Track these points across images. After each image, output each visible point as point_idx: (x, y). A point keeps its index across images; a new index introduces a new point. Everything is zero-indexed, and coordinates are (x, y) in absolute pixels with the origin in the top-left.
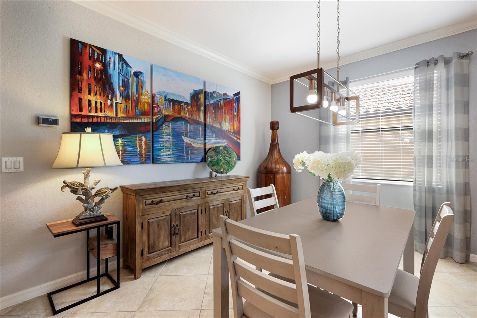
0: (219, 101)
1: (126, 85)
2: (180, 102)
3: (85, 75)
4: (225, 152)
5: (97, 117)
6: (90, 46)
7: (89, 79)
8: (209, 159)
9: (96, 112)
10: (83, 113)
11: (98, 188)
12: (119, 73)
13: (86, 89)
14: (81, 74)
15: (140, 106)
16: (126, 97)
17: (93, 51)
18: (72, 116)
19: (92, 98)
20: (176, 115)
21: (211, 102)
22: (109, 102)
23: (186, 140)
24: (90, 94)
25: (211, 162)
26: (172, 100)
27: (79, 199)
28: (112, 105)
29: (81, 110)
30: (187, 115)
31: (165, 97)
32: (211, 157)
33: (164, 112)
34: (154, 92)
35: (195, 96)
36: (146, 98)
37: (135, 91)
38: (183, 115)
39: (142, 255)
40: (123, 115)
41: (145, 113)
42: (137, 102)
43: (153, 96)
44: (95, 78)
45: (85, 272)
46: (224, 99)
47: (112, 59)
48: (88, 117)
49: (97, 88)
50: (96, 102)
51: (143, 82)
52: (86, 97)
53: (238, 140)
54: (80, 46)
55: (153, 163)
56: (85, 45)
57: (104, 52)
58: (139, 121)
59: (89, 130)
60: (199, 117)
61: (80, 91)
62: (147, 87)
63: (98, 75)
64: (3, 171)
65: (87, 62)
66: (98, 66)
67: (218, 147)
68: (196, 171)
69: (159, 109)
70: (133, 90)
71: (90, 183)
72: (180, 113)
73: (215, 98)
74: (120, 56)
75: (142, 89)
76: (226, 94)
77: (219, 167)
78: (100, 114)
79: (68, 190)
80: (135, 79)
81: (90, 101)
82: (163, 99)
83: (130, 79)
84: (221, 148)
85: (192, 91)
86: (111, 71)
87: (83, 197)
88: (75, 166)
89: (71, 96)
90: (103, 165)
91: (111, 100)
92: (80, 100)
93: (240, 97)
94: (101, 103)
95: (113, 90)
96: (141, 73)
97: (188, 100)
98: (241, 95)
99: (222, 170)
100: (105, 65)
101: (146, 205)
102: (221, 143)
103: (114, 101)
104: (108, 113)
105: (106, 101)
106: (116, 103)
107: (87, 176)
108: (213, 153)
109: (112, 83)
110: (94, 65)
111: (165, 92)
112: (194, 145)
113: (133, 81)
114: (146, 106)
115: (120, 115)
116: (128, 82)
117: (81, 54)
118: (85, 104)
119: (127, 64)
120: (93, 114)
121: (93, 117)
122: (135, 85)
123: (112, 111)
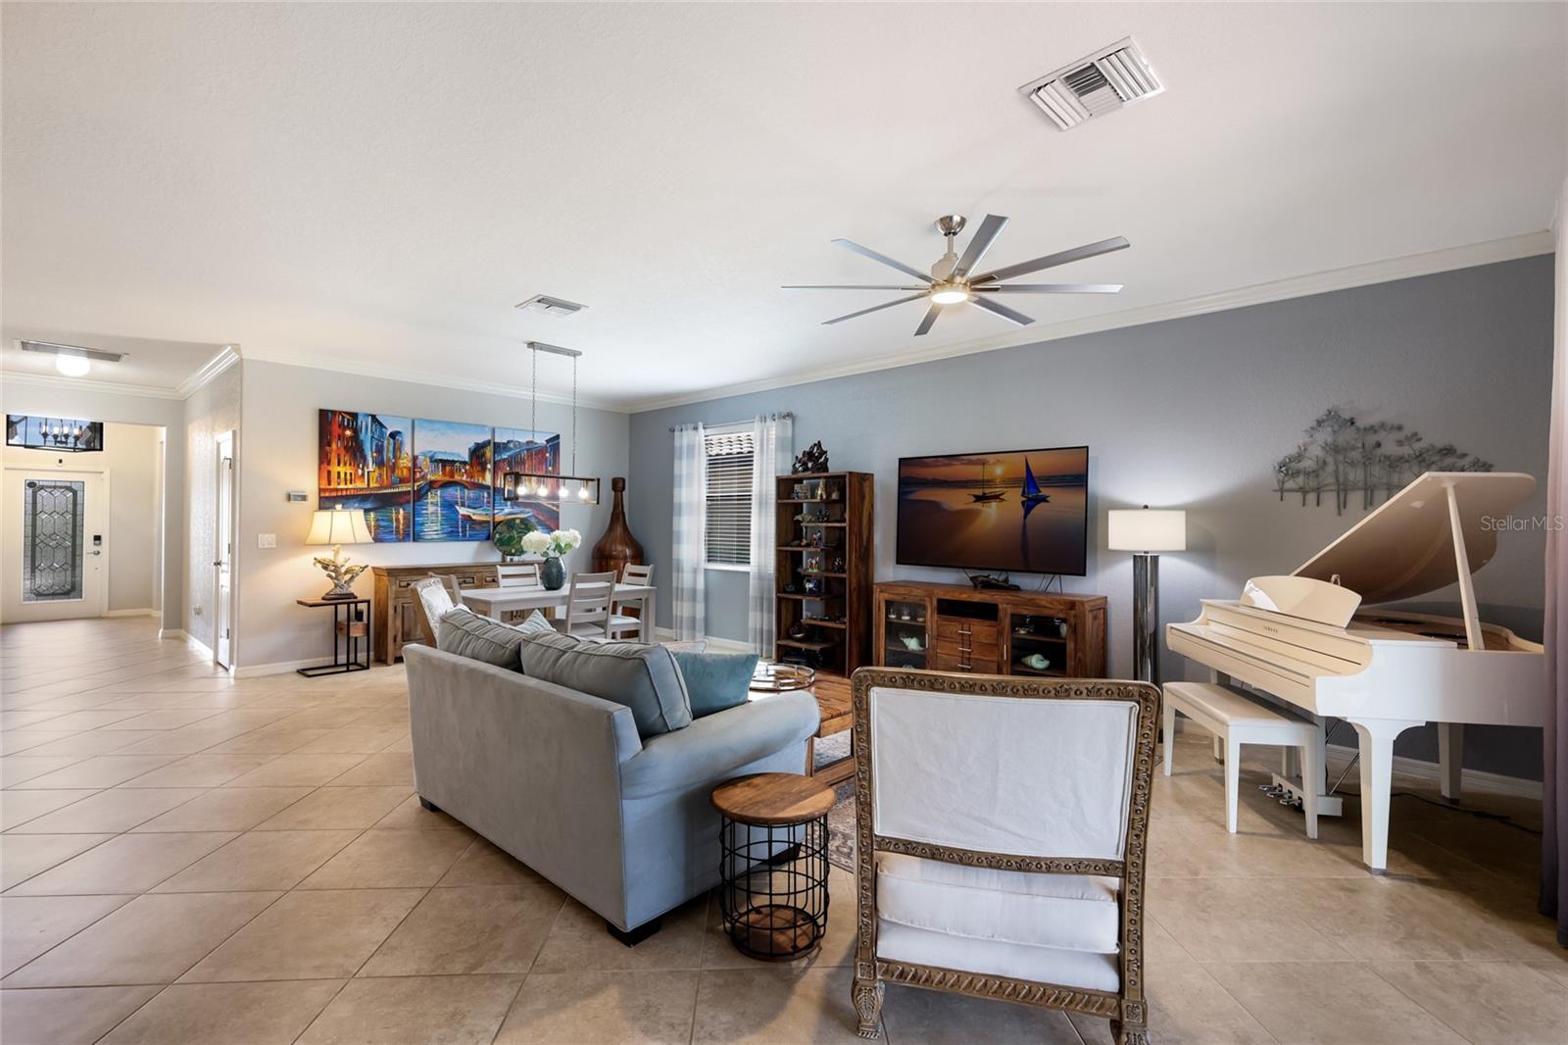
0: (519, 453)
1: (379, 450)
2: (453, 462)
3: (334, 446)
4: (523, 526)
5: (347, 489)
6: (340, 412)
7: (338, 448)
8: (497, 536)
9: (346, 484)
10: (332, 487)
11: (347, 566)
12: (372, 437)
13: (334, 461)
14: (330, 445)
15: (398, 472)
16: (380, 463)
17: (343, 417)
18: (320, 490)
19: (342, 469)
20: (447, 479)
21: (505, 456)
22: (360, 471)
23: (463, 511)
24: (339, 465)
25: (499, 540)
26: (441, 461)
27: (329, 576)
28: (363, 475)
29: (329, 484)
30: (464, 478)
31: (431, 458)
32: (500, 534)
33: (430, 477)
34: (416, 453)
35: (477, 452)
36: (405, 462)
37: (391, 455)
38: (457, 478)
39: (395, 641)
40: (376, 485)
41: (402, 481)
42: (393, 468)
43: (415, 458)
44: (345, 448)
45: (333, 658)
46: (528, 450)
47: (364, 423)
48: (337, 490)
49: (347, 458)
50: (346, 474)
51: (401, 443)
52: (335, 469)
53: (554, 508)
54: (330, 415)
55: (414, 540)
56: (334, 413)
57: (354, 416)
58: (397, 490)
59: (339, 507)
60: (484, 478)
61: (329, 463)
62: (407, 448)
63: (348, 443)
64: (260, 546)
65: (336, 430)
66: (348, 433)
67: (514, 519)
68: (478, 553)
69: (423, 473)
70: (388, 454)
71: (340, 561)
72: (452, 476)
73: (511, 449)
74: (374, 417)
75: (400, 452)
76: (532, 442)
77: (509, 548)
78: (350, 486)
79: (319, 566)
80: (392, 441)
81: (339, 473)
82: (428, 460)
83: (386, 442)
84: (518, 521)
85: (472, 445)
86: (362, 436)
87: (333, 574)
88: (327, 542)
89: (320, 469)
90: (353, 542)
91: (363, 469)
92: (329, 472)
93: (558, 443)
94: (351, 474)
95: (364, 458)
96: (399, 432)
97: (466, 457)
98: (561, 440)
99: (513, 551)
100: (356, 431)
101: (400, 587)
102: (521, 513)
103: (366, 470)
104: (359, 485)
105: (357, 471)
106: (368, 472)
107: (337, 553)
108: (505, 528)
109: (363, 450)
110: (343, 433)
111: (430, 452)
112: (474, 517)
113: (389, 444)
114: (405, 472)
115: (372, 485)
116: (382, 446)
117: (330, 424)
118: (334, 476)
119: (382, 426)
120: (342, 486)
121: (342, 490)
122: (391, 448)
123: (364, 482)
